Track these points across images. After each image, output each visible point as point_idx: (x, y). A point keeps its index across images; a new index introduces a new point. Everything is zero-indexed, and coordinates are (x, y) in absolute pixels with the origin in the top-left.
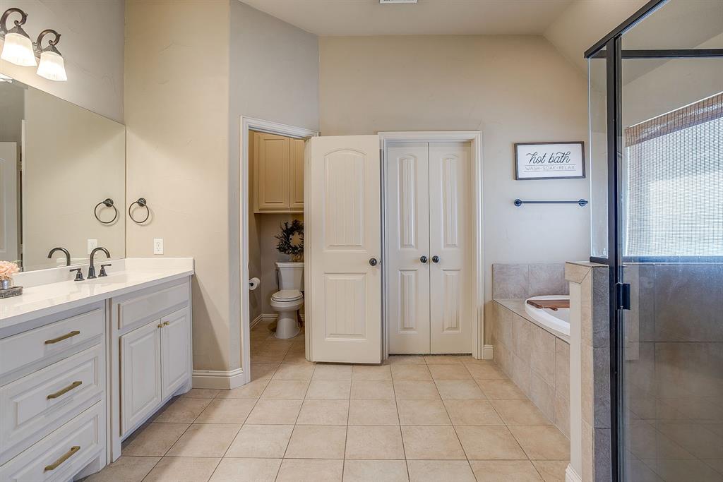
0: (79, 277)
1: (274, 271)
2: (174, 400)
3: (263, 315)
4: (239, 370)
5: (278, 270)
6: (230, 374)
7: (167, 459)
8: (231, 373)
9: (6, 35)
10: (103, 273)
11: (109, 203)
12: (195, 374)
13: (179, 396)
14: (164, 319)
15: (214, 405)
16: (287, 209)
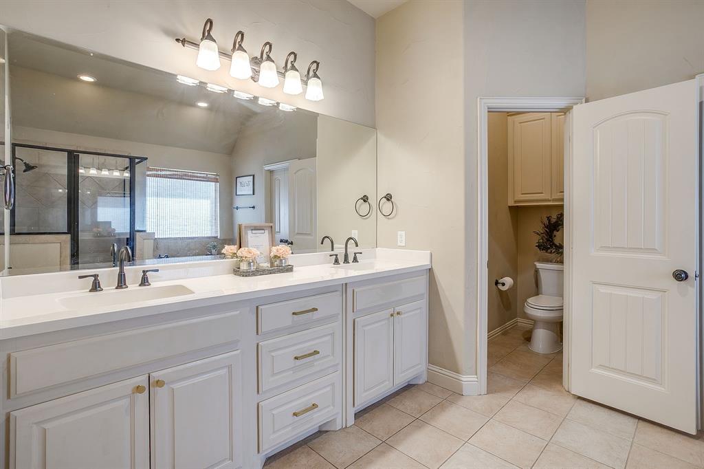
0: (337, 261)
1: (532, 272)
2: (409, 387)
3: (519, 320)
4: (473, 378)
5: (537, 271)
6: (462, 379)
7: (386, 445)
8: (464, 378)
9: (287, 74)
10: (355, 260)
11: (365, 199)
12: (429, 367)
13: (414, 385)
14: (398, 309)
15: (441, 407)
16: (549, 201)
